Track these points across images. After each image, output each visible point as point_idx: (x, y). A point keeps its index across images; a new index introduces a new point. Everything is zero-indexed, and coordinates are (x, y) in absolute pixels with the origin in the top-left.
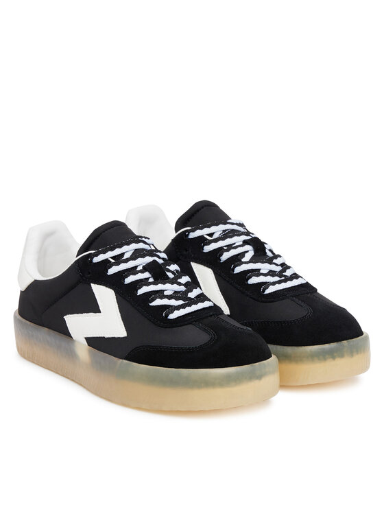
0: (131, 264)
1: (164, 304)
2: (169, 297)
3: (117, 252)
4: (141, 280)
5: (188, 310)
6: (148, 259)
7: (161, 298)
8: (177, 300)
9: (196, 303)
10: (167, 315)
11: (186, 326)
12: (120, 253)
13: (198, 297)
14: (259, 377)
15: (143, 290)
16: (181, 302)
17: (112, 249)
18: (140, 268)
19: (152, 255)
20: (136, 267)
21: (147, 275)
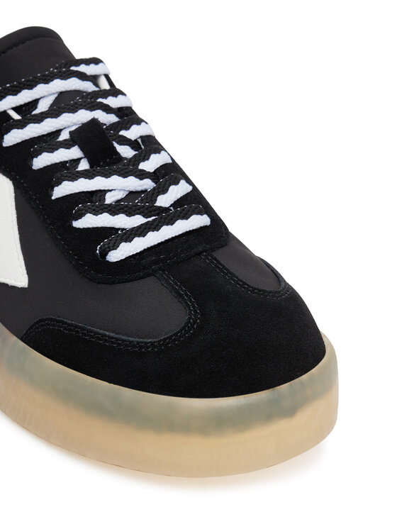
0: (48, 126)
1: (100, 225)
2: (114, 209)
3: (25, 97)
4: (62, 165)
5: (153, 239)
6: (84, 116)
7: (96, 213)
8: (130, 214)
9: (171, 222)
10: (104, 253)
11: (141, 281)
12: (30, 100)
13: (178, 203)
14: (290, 412)
15: (63, 189)
16: (138, 220)
17: (15, 91)
18: (64, 136)
19: (93, 106)
20: (58, 132)
21: (75, 152)
